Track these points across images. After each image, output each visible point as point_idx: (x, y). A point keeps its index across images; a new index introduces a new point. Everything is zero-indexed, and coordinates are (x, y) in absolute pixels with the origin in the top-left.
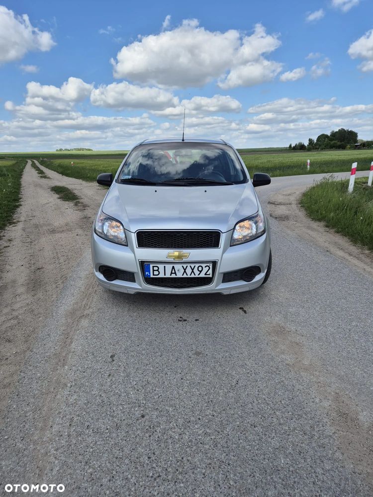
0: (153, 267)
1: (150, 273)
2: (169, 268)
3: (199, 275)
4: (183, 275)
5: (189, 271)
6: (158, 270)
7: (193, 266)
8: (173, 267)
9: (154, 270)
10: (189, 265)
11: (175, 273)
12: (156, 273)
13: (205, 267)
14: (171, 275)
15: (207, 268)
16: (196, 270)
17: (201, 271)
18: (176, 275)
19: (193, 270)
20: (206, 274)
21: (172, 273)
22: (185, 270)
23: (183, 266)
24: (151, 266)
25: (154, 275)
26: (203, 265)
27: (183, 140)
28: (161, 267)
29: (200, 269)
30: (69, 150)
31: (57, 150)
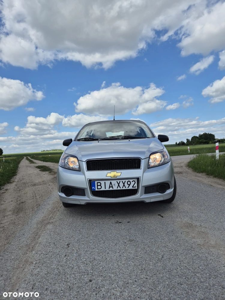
0: (97, 183)
1: (95, 188)
2: (108, 183)
3: (128, 187)
4: (117, 188)
5: (121, 185)
6: (100, 185)
7: (124, 181)
8: (111, 183)
9: (98, 186)
10: (121, 181)
11: (112, 187)
12: (99, 187)
13: (132, 181)
14: (109, 188)
15: (134, 182)
16: (126, 184)
17: (129, 185)
18: (113, 188)
19: (124, 184)
20: (133, 187)
21: (110, 187)
22: (119, 184)
23: (117, 182)
24: (96, 182)
25: (98, 189)
26: (131, 180)
27: (114, 120)
28: (103, 182)
29: (129, 183)
30: (48, 151)
31: (42, 151)
